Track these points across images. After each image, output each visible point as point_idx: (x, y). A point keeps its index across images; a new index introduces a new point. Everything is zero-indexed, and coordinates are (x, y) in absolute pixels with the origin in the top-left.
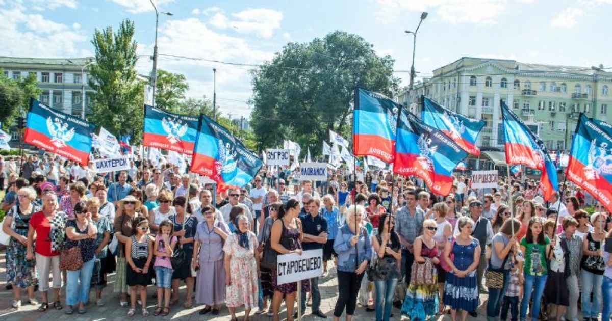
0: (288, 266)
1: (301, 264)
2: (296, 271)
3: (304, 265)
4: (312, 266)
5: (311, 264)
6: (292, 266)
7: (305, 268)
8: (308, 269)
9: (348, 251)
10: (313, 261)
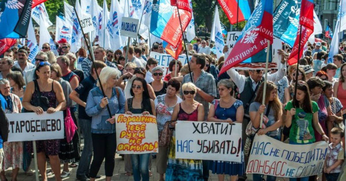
0: (17, 125)
1: (34, 124)
2: (28, 131)
3: (37, 126)
4: (50, 128)
5: (48, 125)
6: (22, 126)
7: (39, 128)
8: (43, 130)
9: (98, 114)
10: (49, 123)
